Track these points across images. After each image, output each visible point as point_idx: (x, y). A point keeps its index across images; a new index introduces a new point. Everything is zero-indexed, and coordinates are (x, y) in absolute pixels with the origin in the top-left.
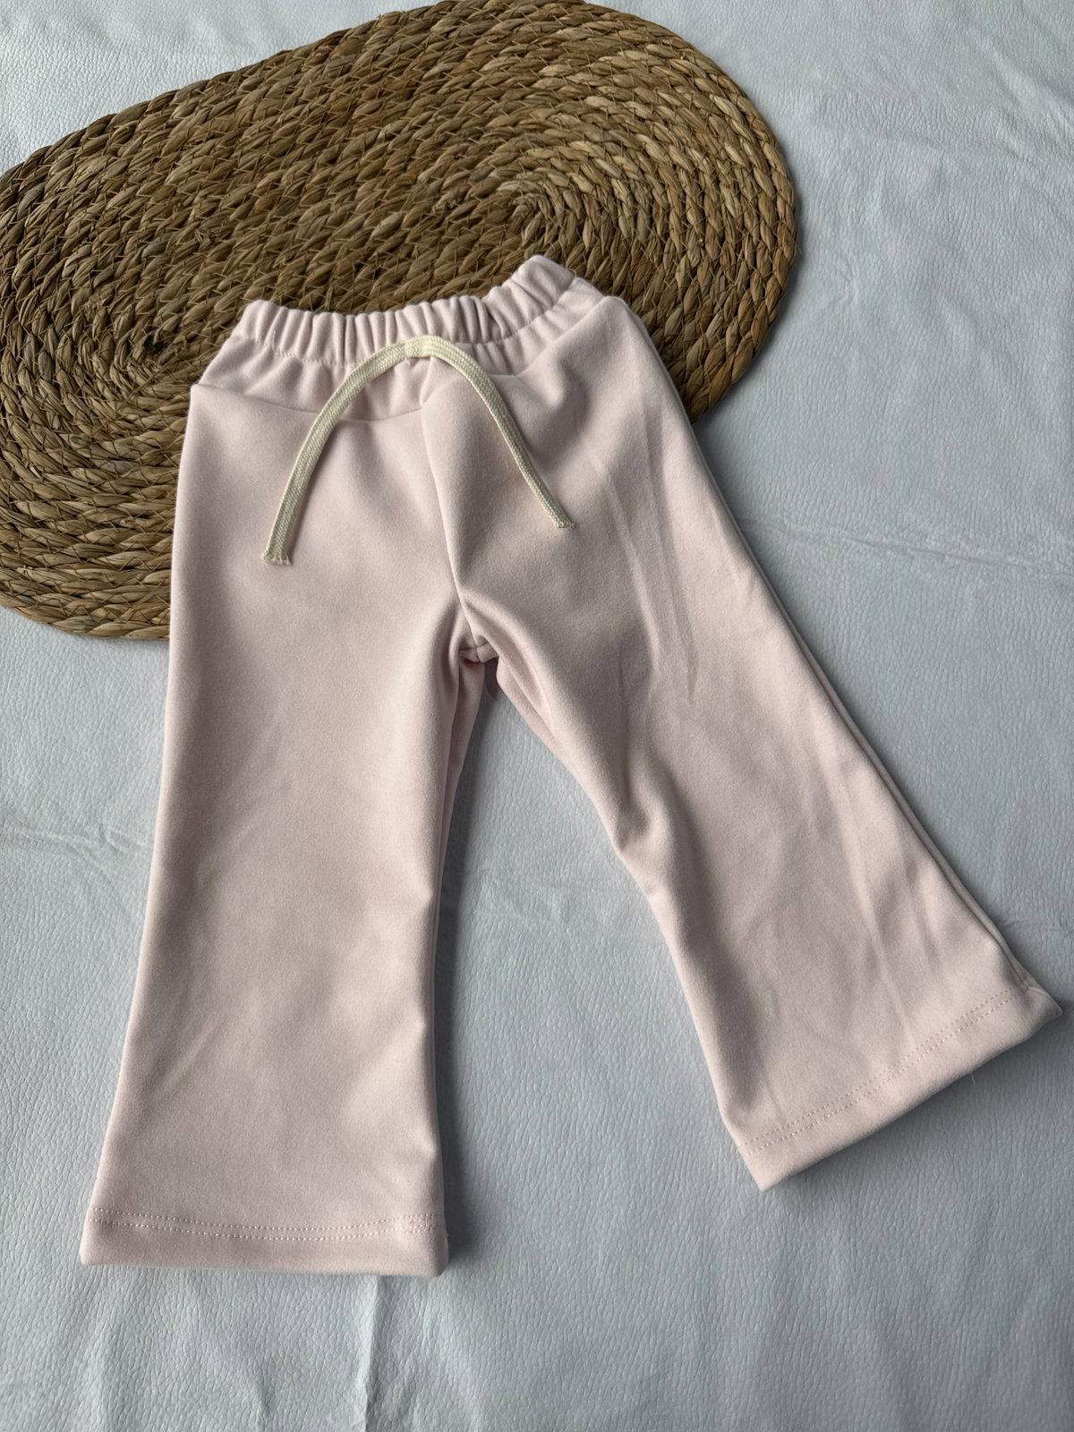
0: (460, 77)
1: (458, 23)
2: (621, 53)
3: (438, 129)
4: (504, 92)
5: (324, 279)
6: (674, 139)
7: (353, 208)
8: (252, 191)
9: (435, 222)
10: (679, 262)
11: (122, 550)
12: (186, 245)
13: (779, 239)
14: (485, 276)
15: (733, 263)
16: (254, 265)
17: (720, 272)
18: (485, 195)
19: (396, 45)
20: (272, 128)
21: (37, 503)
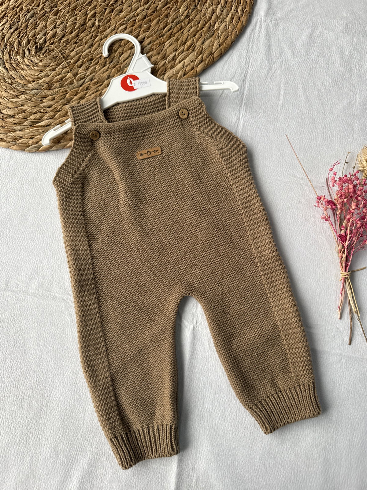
5: (94, 16)
11: (44, 120)
12: (41, 13)
14: (150, 5)
16: (68, 15)
21: (9, 110)
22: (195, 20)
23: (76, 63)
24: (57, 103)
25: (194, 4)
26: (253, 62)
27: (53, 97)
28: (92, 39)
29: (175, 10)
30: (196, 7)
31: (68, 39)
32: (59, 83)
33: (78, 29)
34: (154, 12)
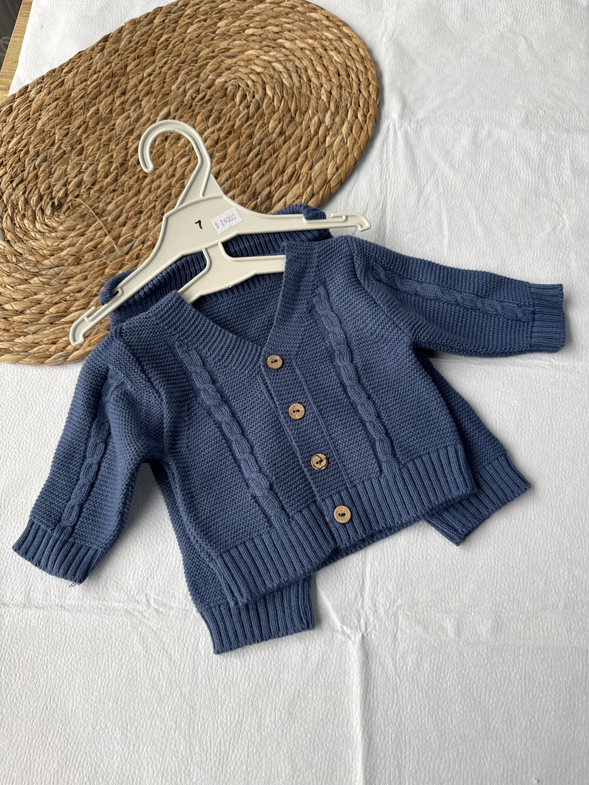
0: (177, 39)
1: (167, 16)
2: (255, 7)
3: (174, 64)
4: (202, 40)
6: (297, 37)
7: (143, 112)
8: (85, 119)
9: (188, 106)
10: (321, 91)
11: (72, 313)
12: (58, 154)
13: (367, 67)
14: (224, 123)
15: (348, 83)
16: (99, 153)
17: (343, 90)
18: (209, 87)
19: (139, 33)
20: (86, 87)
21: (16, 302)
22: (293, 137)
23: (117, 220)
24: (91, 283)
25: (289, 115)
26: (393, 187)
27: (83, 276)
28: (139, 182)
29: (261, 127)
30: (292, 119)
31: (101, 188)
32: (93, 252)
33: (116, 171)
34: (230, 133)
